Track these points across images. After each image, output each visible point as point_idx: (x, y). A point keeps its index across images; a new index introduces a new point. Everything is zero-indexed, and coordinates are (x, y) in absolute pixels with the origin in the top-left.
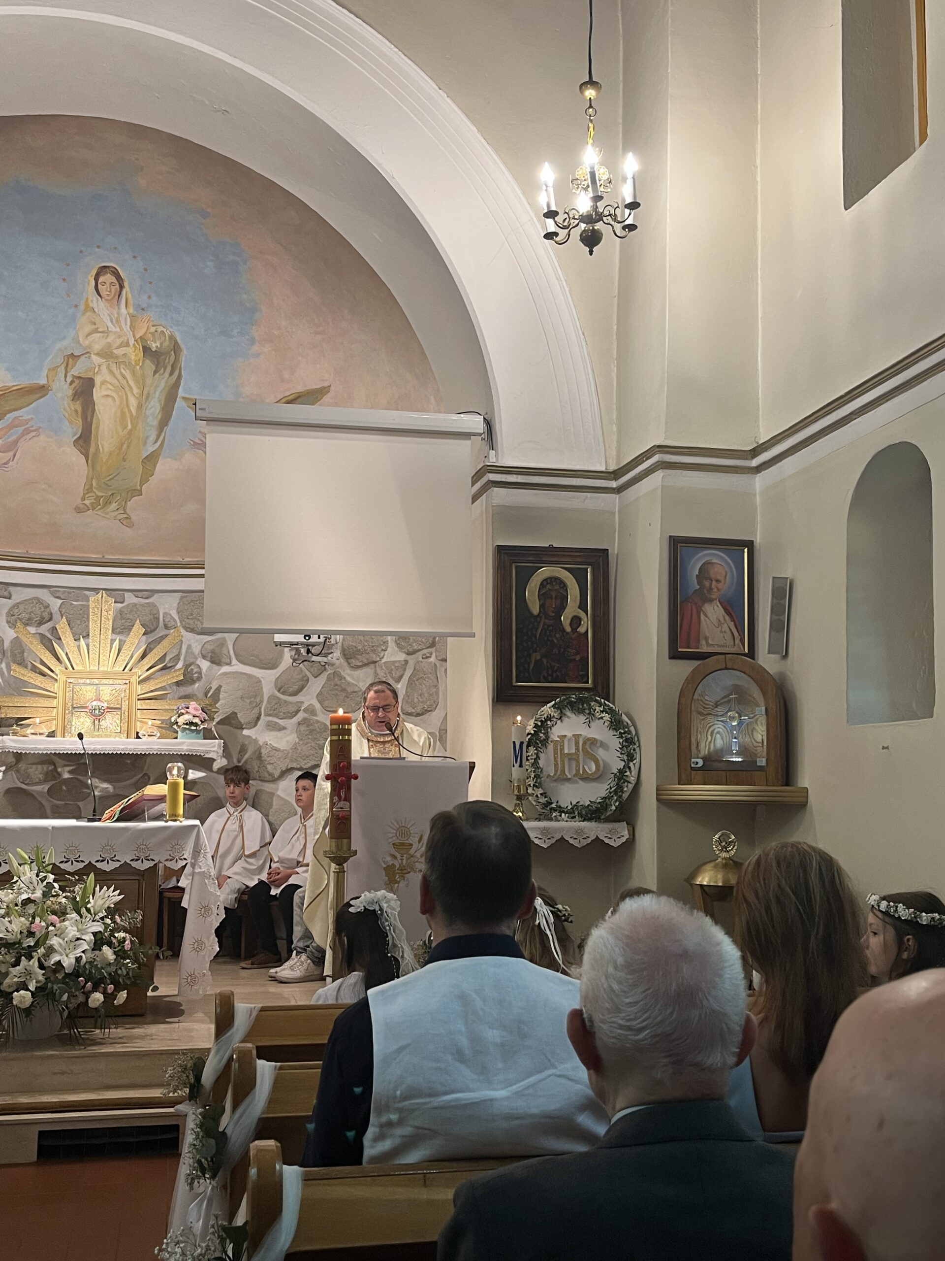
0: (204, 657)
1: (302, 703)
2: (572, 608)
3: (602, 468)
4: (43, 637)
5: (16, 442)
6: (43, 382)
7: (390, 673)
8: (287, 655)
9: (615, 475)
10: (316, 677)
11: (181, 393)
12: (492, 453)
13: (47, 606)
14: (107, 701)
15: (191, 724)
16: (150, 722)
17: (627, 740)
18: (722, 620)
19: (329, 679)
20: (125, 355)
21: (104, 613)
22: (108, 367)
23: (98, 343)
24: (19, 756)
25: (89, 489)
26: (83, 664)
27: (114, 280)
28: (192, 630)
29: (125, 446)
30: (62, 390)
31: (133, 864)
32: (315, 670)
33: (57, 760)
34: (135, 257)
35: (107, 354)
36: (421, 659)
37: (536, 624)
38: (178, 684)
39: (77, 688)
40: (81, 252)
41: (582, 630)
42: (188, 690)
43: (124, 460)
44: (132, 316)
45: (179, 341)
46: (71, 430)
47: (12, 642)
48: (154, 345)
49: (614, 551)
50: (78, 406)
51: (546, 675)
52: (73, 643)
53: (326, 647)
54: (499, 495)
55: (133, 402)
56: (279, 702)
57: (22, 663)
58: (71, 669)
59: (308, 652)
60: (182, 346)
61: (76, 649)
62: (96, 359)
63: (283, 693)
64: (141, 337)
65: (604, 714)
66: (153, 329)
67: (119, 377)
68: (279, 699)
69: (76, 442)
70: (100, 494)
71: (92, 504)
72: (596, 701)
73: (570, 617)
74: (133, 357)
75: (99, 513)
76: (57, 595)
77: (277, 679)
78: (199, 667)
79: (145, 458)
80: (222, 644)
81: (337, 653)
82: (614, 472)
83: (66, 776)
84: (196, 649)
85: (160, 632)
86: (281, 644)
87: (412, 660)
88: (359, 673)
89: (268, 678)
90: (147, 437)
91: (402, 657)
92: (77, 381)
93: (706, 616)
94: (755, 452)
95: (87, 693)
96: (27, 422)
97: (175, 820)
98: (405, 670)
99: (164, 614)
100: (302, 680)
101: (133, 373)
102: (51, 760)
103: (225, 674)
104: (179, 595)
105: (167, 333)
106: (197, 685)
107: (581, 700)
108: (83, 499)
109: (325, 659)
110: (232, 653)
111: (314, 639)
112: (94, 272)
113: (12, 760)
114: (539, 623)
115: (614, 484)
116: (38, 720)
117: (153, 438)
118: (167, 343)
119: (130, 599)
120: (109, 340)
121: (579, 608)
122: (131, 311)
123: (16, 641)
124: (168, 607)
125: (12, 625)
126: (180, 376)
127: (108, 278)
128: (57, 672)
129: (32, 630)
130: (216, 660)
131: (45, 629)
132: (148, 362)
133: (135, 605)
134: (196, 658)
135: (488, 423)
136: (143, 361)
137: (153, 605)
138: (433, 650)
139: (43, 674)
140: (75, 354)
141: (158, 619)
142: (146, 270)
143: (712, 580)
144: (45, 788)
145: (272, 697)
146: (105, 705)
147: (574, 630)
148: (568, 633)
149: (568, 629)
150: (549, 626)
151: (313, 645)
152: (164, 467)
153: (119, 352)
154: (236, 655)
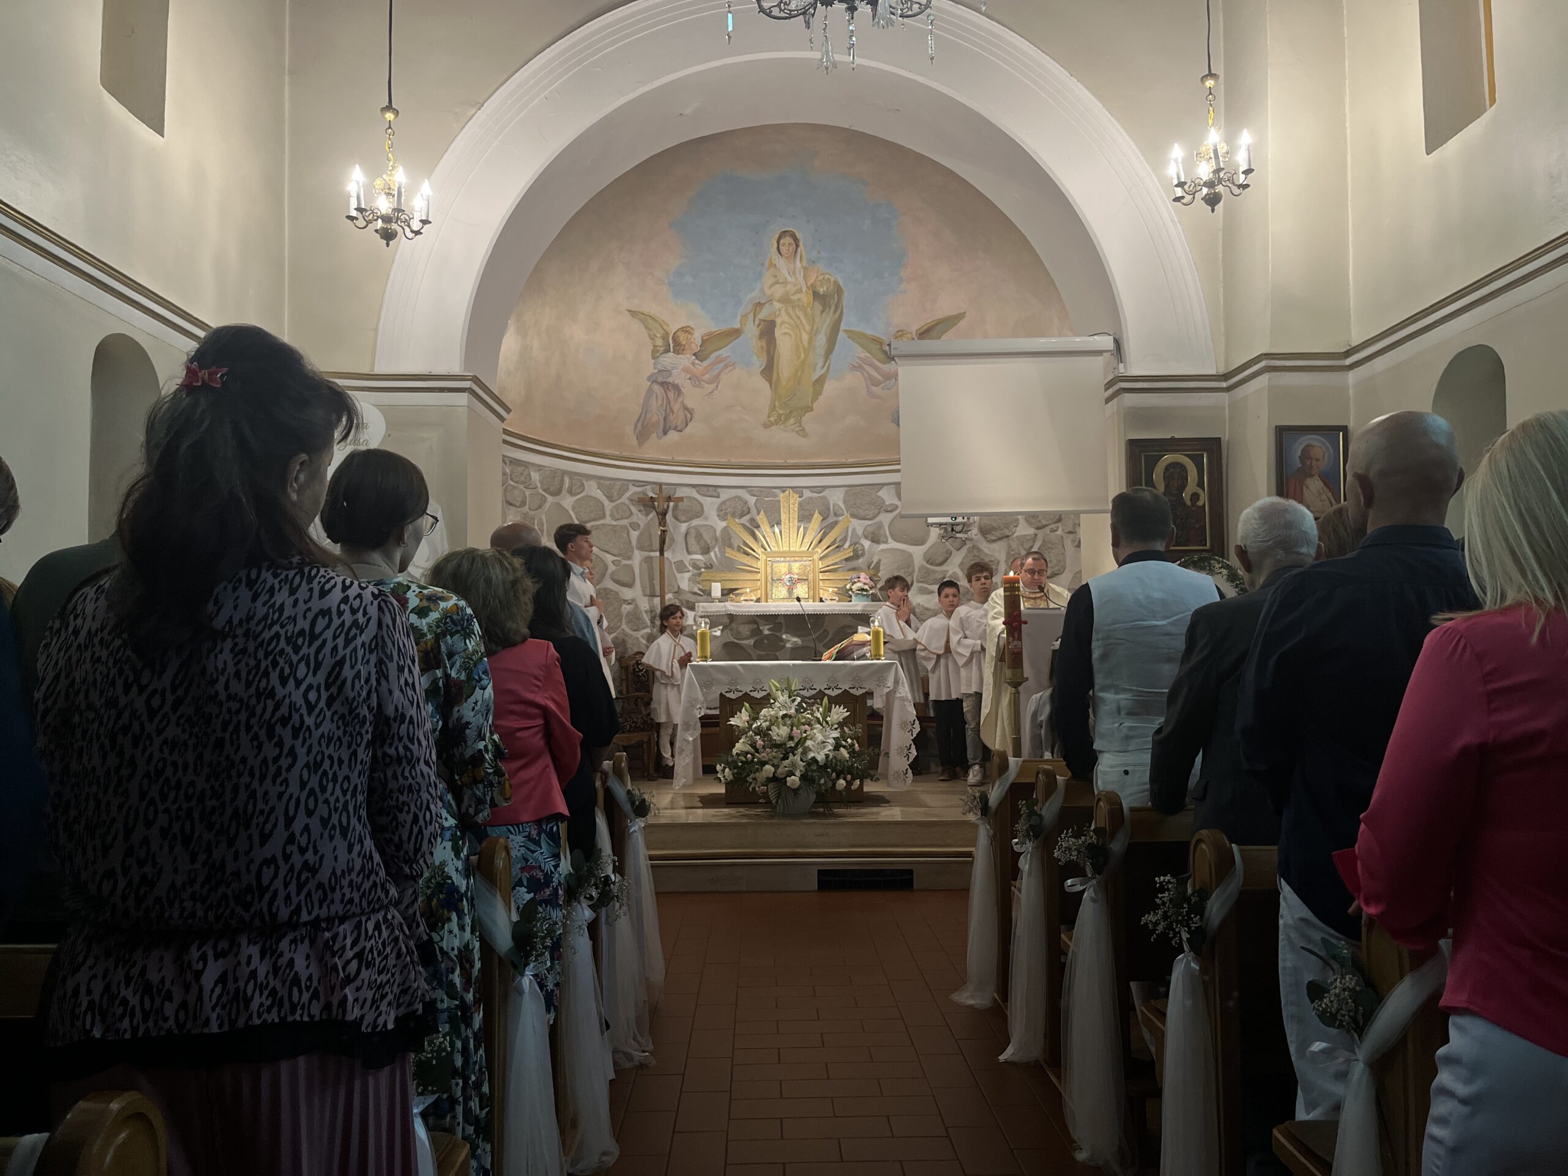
0: (866, 538)
1: (947, 571)
2: (1191, 487)
3: (1214, 373)
4: (744, 526)
5: (718, 375)
6: (737, 326)
7: (1022, 545)
8: (935, 533)
9: (1225, 377)
10: (958, 550)
11: (843, 326)
12: (1121, 365)
13: (746, 503)
14: (797, 574)
15: (863, 590)
16: (830, 590)
17: (1242, 590)
18: (1321, 491)
19: (969, 551)
20: (799, 299)
21: (791, 506)
22: (786, 310)
23: (778, 291)
24: (731, 617)
25: (773, 408)
26: (778, 546)
27: (793, 242)
28: (854, 516)
29: (799, 373)
30: (752, 331)
31: (851, 691)
32: (957, 544)
33: (759, 620)
34: (808, 222)
35: (785, 300)
36: (1048, 532)
38: (847, 560)
39: (775, 565)
40: (768, 221)
41: (1200, 503)
42: (855, 564)
43: (799, 383)
44: (805, 269)
45: (841, 285)
46: (758, 362)
47: (722, 531)
48: (822, 290)
49: (1225, 438)
50: (764, 344)
52: (769, 530)
53: (965, 527)
54: (1129, 399)
55: (805, 337)
56: (928, 571)
57: (731, 546)
58: (769, 550)
59: (953, 530)
60: (844, 289)
61: (772, 534)
62: (777, 305)
63: (931, 564)
64: (812, 285)
65: (1222, 570)
66: (821, 278)
67: (794, 317)
68: (928, 569)
69: (762, 372)
70: (781, 412)
71: (775, 420)
72: (1215, 560)
73: (1190, 494)
74: (805, 300)
75: (781, 427)
76: (754, 493)
77: (925, 553)
78: (862, 545)
79: (817, 381)
80: (880, 526)
81: (974, 532)
82: (1223, 375)
83: (766, 632)
84: (860, 532)
85: (831, 519)
86: (932, 525)
87: (1040, 533)
88: (995, 546)
89: (918, 552)
90: (816, 364)
91: (1031, 531)
92: (762, 323)
93: (1307, 488)
94: (1348, 354)
95: (782, 568)
96: (726, 358)
97: (879, 659)
98: (1034, 542)
99: (835, 505)
100: (946, 553)
101: (806, 314)
102: (756, 620)
103: (883, 550)
104: (845, 489)
105: (832, 280)
106: (861, 560)
107: (1202, 560)
108: (769, 417)
109: (966, 536)
110: (888, 533)
111: (960, 519)
112: (777, 236)
113: (726, 621)
115: (1224, 385)
116: (748, 590)
117: (820, 365)
118: (832, 287)
119: (807, 494)
120: (789, 287)
121: (1198, 486)
122: (804, 263)
123: (725, 530)
124: (837, 498)
125: (723, 517)
126: (842, 313)
127: (787, 240)
128: (760, 553)
129: (737, 520)
130: (876, 539)
131: (745, 520)
132: (816, 303)
133: (811, 498)
134: (860, 539)
135: (1118, 343)
136: (813, 305)
137: (824, 498)
138: (1059, 524)
139: (747, 554)
140: (762, 302)
141: (829, 509)
142: (816, 230)
143: (1312, 459)
144: (751, 642)
145: (922, 568)
146: (796, 577)
147: (1194, 504)
148: (1188, 507)
149: (1189, 503)
150: (1172, 502)
151: (957, 524)
152: (830, 387)
153: (795, 297)
154: (891, 534)
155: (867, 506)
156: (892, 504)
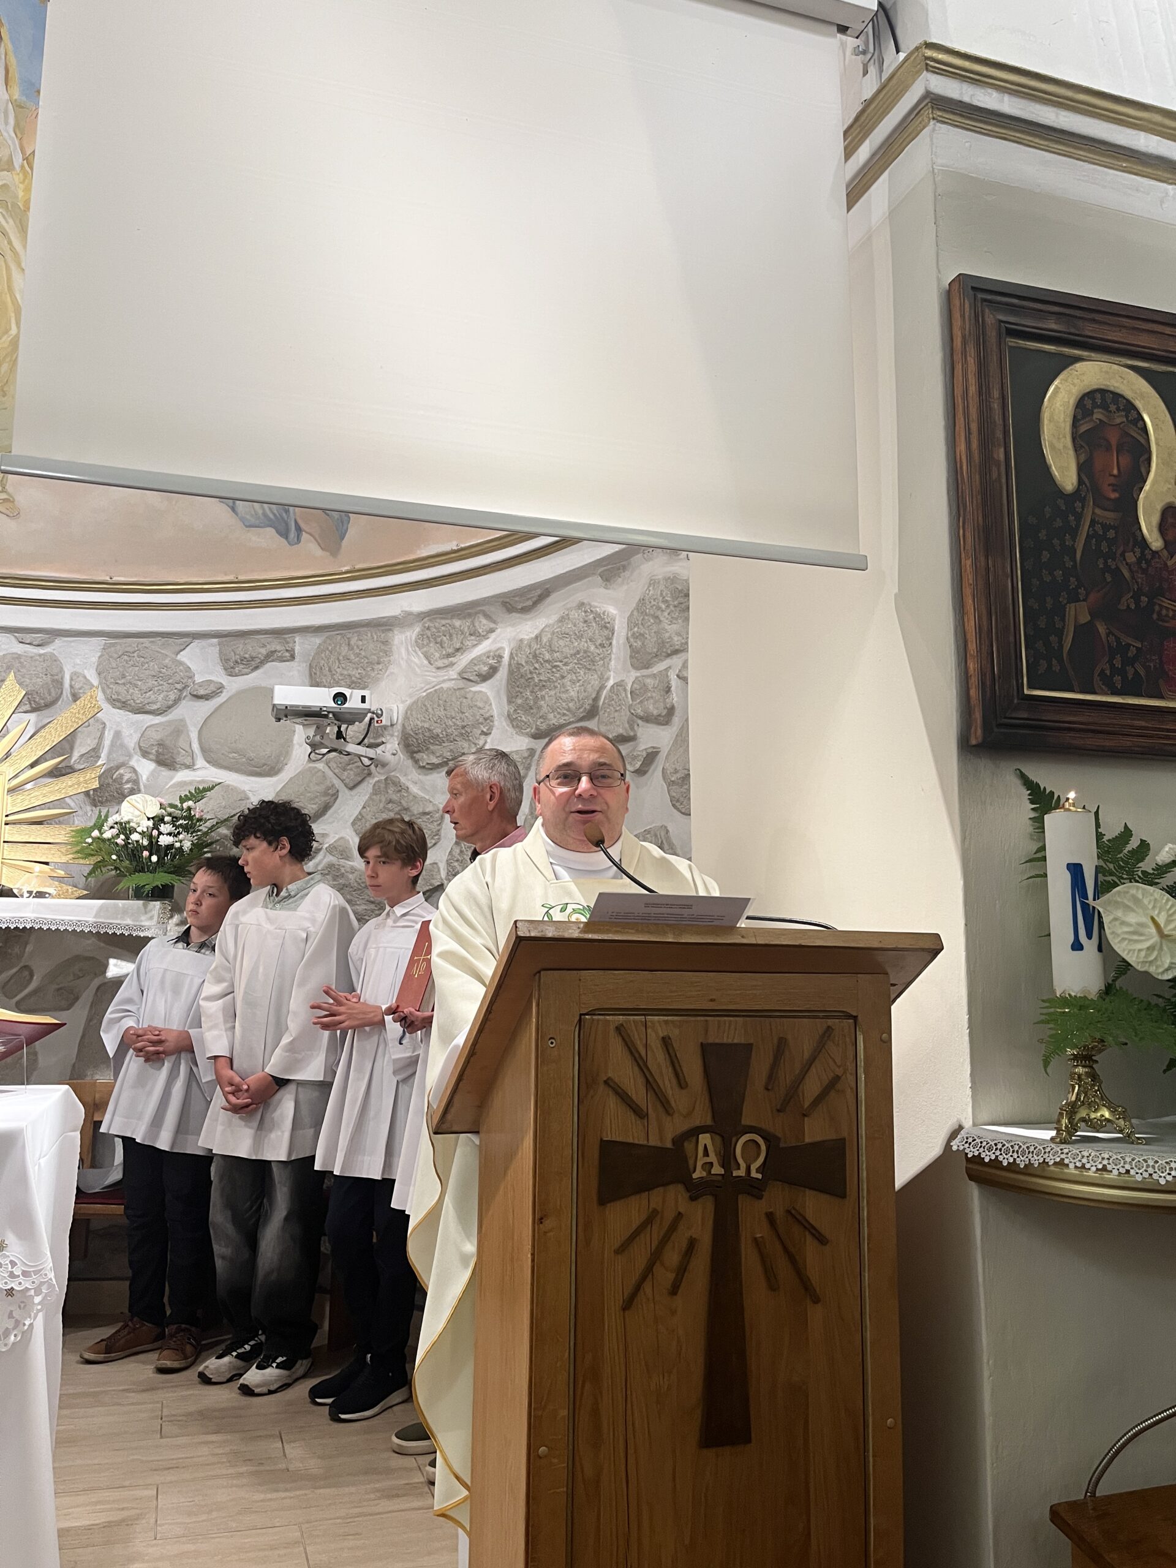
0: (145, 754)
2: (1161, 483)
8: (300, 744)
10: (351, 788)
19: (376, 791)
28: (122, 705)
32: (350, 775)
37: (1071, 518)
51: (1108, 672)
53: (372, 731)
59: (340, 733)
73: (1159, 507)
88: (436, 778)
91: (522, 743)
99: (74, 676)
100: (326, 794)
103: (182, 784)
104: (101, 641)
109: (371, 753)
110: (196, 746)
114: (1079, 517)
124: (81, 662)
130: (166, 759)
133: (18, 657)
134: (130, 756)
137: (51, 659)
141: (62, 684)
147: (1170, 546)
148: (1157, 553)
149: (1156, 541)
150: (1106, 527)
154: (204, 750)
155: (151, 682)
156: (211, 681)
